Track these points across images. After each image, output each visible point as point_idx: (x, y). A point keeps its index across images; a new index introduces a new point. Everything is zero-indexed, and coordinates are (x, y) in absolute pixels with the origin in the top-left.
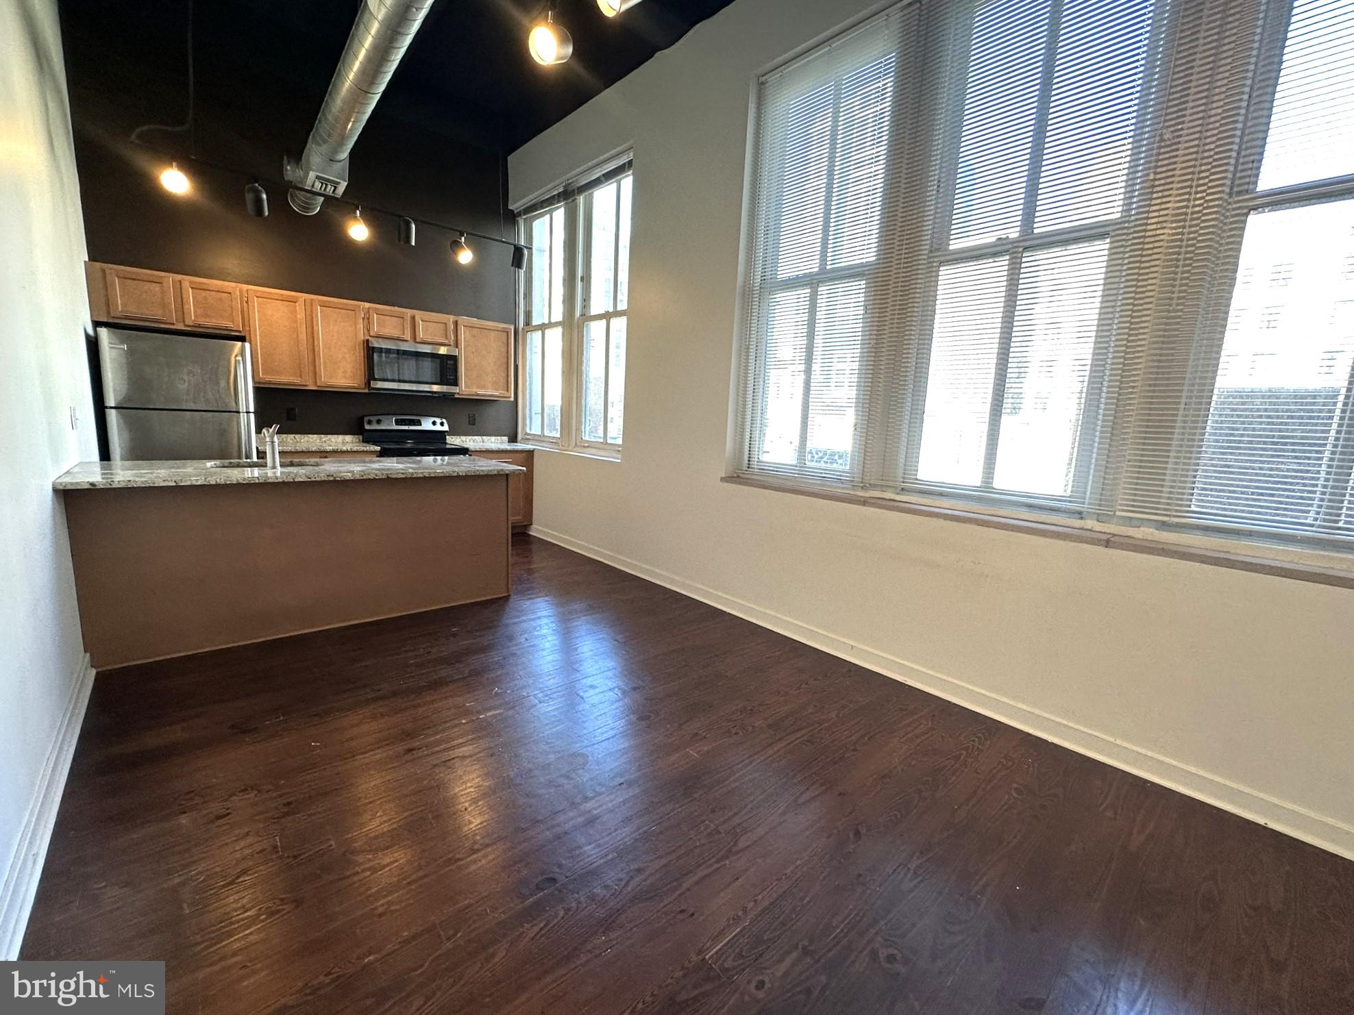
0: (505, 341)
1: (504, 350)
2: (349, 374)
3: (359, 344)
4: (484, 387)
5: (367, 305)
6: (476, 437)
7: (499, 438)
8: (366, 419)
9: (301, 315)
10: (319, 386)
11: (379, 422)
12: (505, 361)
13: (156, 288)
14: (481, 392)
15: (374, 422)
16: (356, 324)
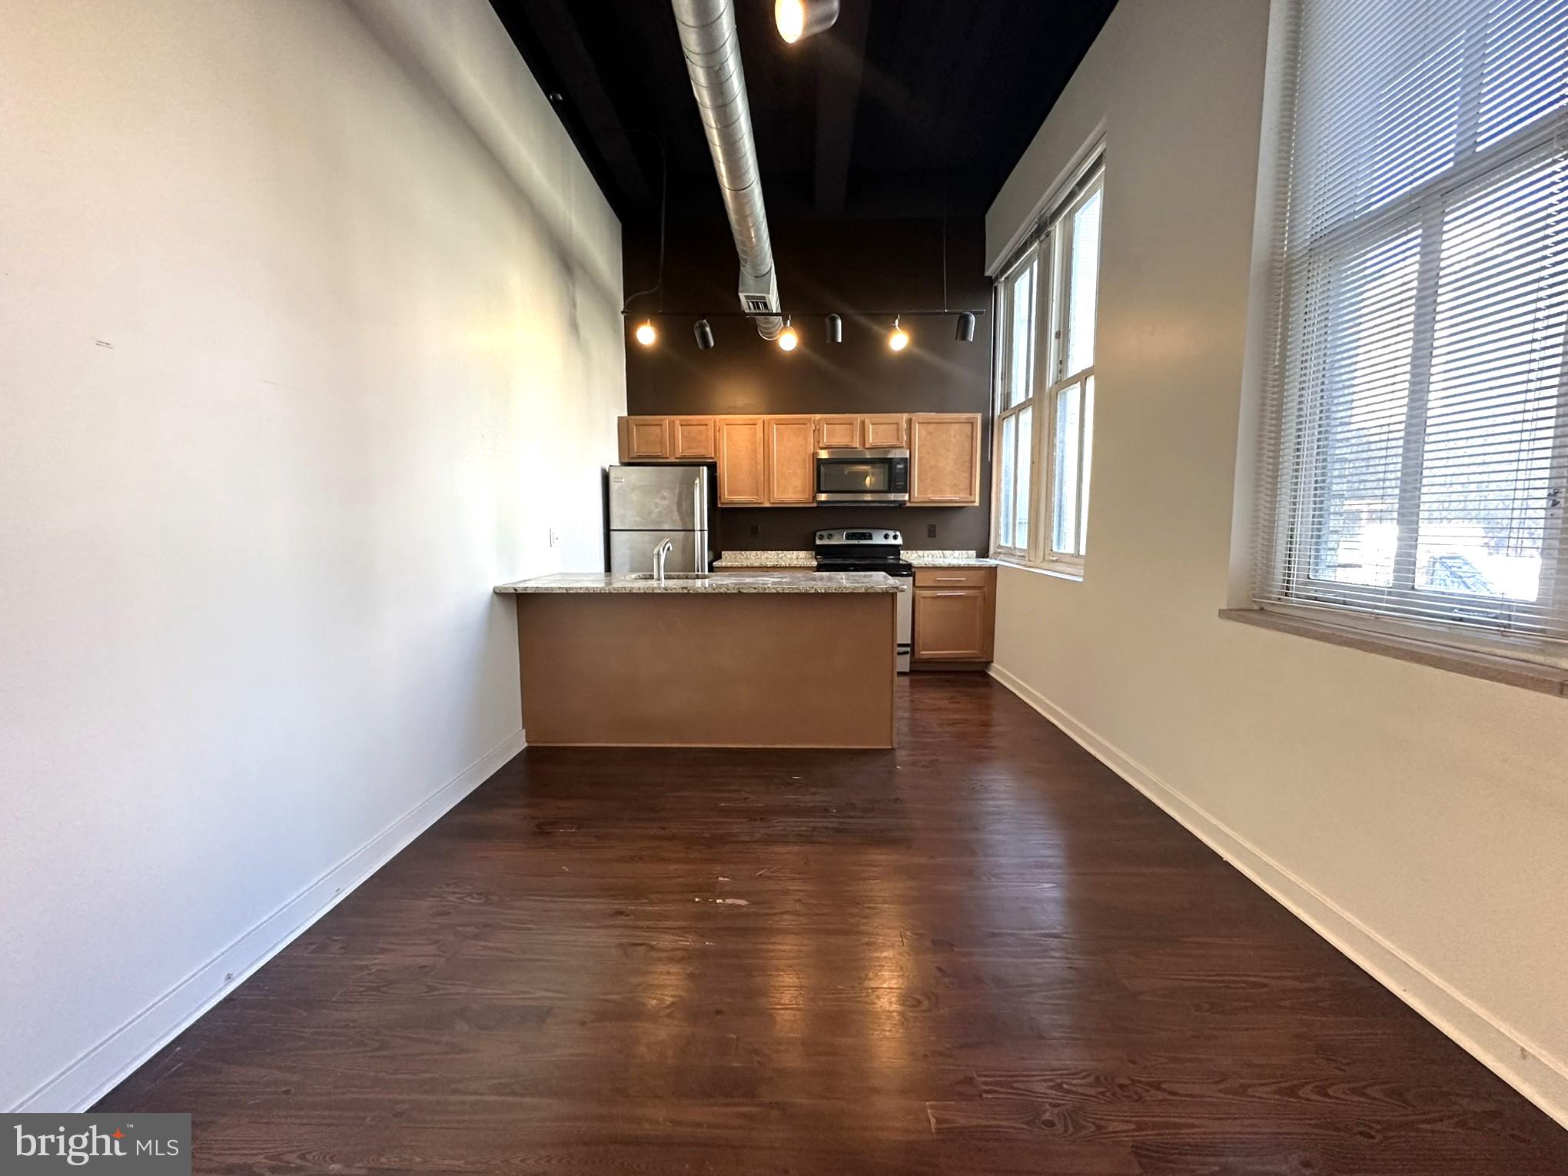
0: (969, 434)
1: (967, 445)
2: (798, 489)
3: (809, 457)
4: (941, 491)
5: (818, 416)
6: (936, 552)
7: (964, 552)
8: (818, 533)
9: (760, 435)
10: (773, 503)
11: (830, 537)
12: (967, 458)
13: (657, 429)
14: (937, 498)
15: (825, 537)
16: (806, 438)
